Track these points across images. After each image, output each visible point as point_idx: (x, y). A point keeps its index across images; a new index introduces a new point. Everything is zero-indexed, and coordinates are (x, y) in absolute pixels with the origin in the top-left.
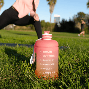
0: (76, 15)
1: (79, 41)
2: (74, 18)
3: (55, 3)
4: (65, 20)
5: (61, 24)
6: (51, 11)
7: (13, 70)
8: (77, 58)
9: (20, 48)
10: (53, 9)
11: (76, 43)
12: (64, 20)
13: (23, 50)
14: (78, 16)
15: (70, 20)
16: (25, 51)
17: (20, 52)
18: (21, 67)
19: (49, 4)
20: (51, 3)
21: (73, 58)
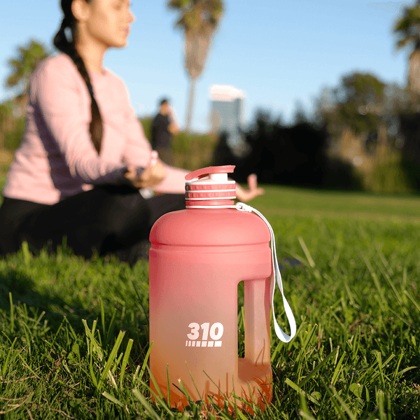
0: (335, 92)
1: (356, 234)
2: (319, 103)
3: (213, 22)
4: (273, 118)
5: (249, 138)
6: (193, 65)
7: (33, 371)
8: (359, 311)
10: (204, 55)
11: (340, 244)
12: (268, 116)
13: (58, 274)
14: (342, 95)
15: (300, 116)
16: (70, 283)
18: (71, 356)
19: (183, 24)
20: (190, 20)
21: (340, 314)
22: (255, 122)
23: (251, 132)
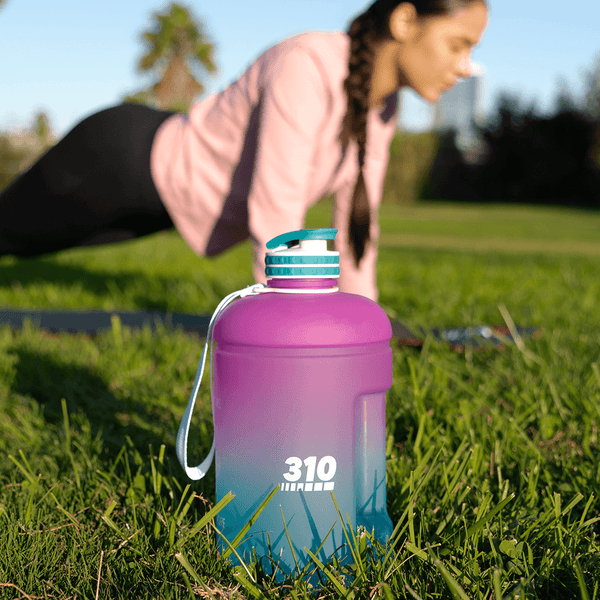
5: (486, 134)
7: (70, 516)
9: (141, 346)
13: (158, 360)
16: (170, 375)
17: (137, 383)
18: (131, 492)
21: (533, 428)
22: (495, 113)
23: (491, 126)
